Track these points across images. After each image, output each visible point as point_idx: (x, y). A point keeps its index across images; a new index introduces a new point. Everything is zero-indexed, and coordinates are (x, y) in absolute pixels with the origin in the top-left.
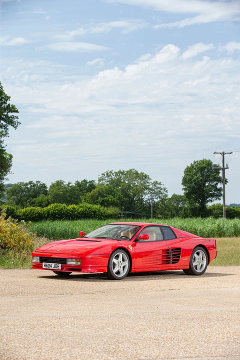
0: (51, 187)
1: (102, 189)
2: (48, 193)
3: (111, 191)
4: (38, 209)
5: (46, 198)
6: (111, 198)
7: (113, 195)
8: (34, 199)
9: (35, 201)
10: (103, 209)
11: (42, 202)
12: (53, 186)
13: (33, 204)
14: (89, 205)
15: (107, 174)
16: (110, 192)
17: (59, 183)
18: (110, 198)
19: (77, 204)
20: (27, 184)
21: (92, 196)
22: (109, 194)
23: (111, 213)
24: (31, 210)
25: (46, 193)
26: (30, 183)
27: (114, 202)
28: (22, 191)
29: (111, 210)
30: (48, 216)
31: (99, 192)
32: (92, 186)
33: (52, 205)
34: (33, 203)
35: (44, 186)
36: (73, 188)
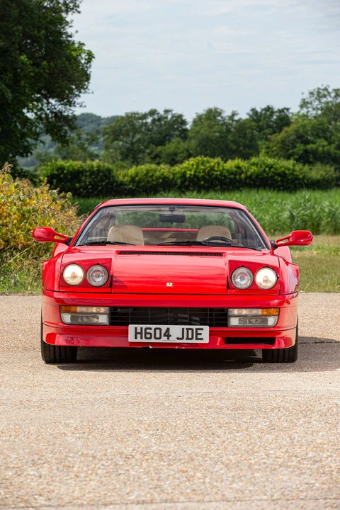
0: (195, 122)
1: (304, 126)
2: (190, 134)
3: (325, 131)
4: (164, 169)
5: (184, 145)
6: (324, 146)
7: (326, 139)
8: (160, 148)
9: (160, 152)
10: (300, 169)
11: (176, 154)
12: (199, 120)
13: (156, 158)
14: (270, 161)
15: (319, 92)
16: (320, 131)
17: (212, 114)
18: (321, 145)
19: (245, 157)
20: (145, 116)
21: (283, 142)
22: (318, 136)
23: (319, 177)
24: (148, 171)
25: (184, 134)
26: (153, 112)
27: (329, 154)
28: (136, 130)
29: (317, 172)
30: (182, 183)
31: (297, 131)
32: (283, 120)
33: (192, 161)
34: (157, 156)
35: (179, 120)
36: (242, 126)
